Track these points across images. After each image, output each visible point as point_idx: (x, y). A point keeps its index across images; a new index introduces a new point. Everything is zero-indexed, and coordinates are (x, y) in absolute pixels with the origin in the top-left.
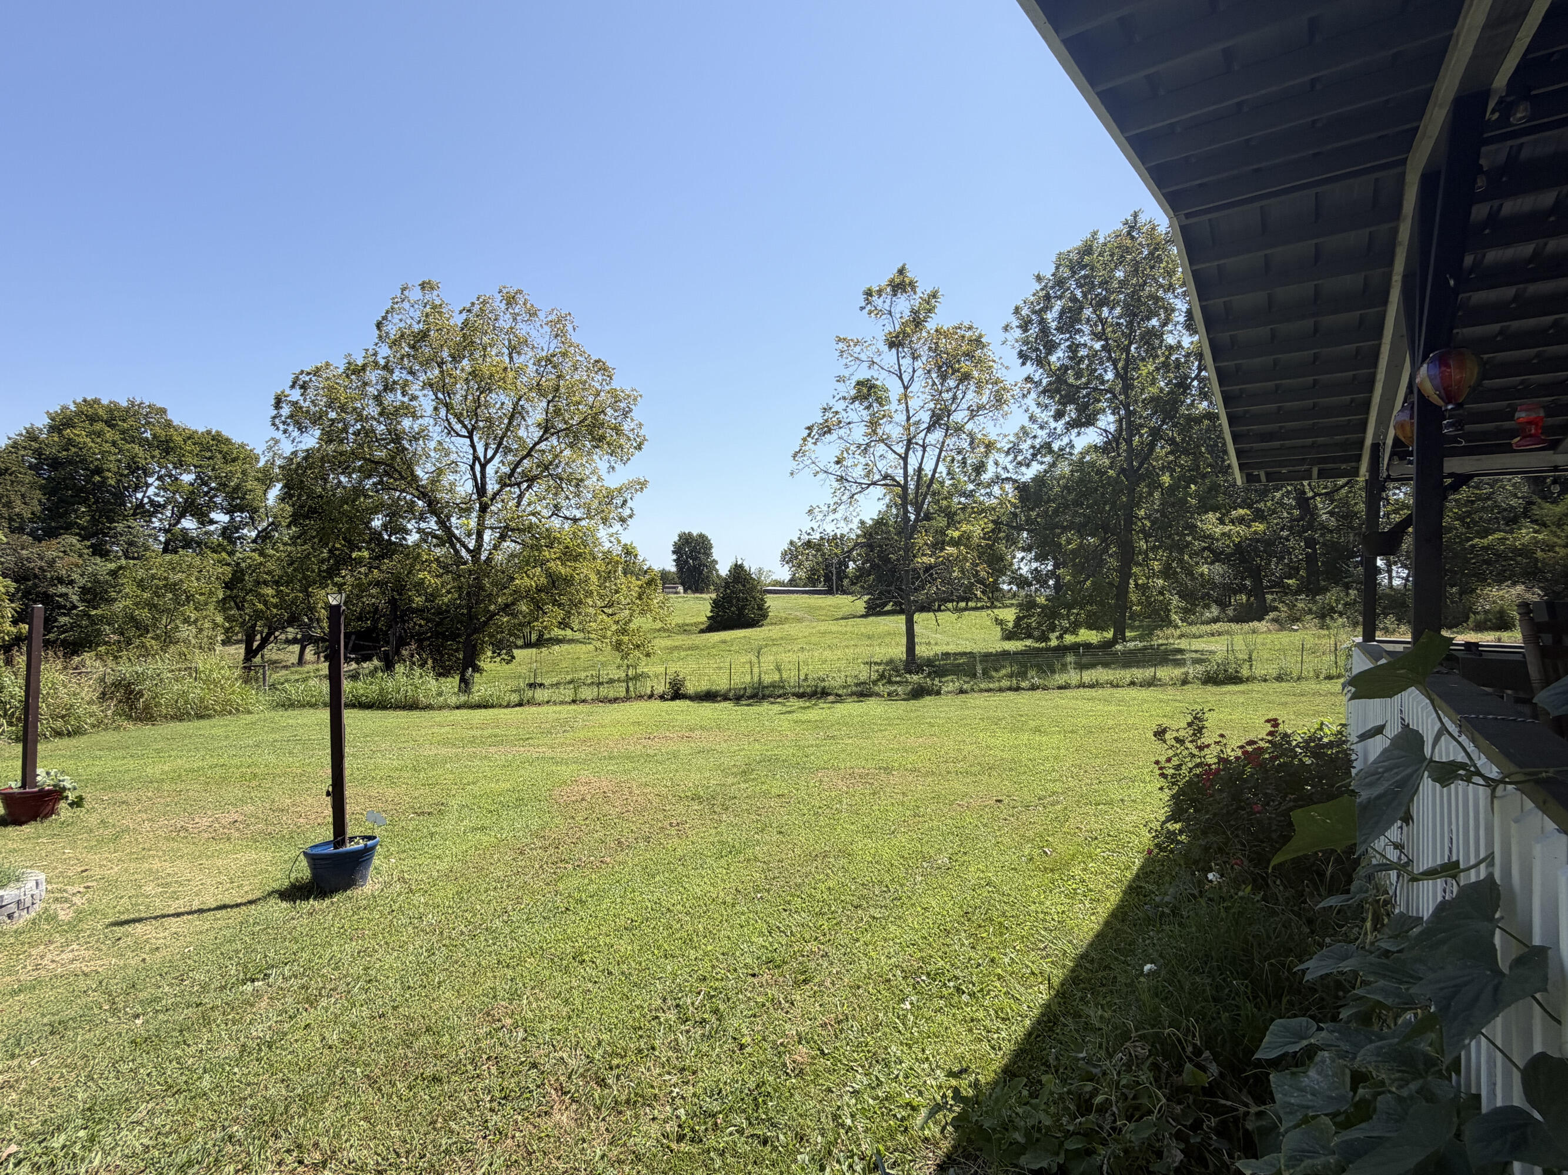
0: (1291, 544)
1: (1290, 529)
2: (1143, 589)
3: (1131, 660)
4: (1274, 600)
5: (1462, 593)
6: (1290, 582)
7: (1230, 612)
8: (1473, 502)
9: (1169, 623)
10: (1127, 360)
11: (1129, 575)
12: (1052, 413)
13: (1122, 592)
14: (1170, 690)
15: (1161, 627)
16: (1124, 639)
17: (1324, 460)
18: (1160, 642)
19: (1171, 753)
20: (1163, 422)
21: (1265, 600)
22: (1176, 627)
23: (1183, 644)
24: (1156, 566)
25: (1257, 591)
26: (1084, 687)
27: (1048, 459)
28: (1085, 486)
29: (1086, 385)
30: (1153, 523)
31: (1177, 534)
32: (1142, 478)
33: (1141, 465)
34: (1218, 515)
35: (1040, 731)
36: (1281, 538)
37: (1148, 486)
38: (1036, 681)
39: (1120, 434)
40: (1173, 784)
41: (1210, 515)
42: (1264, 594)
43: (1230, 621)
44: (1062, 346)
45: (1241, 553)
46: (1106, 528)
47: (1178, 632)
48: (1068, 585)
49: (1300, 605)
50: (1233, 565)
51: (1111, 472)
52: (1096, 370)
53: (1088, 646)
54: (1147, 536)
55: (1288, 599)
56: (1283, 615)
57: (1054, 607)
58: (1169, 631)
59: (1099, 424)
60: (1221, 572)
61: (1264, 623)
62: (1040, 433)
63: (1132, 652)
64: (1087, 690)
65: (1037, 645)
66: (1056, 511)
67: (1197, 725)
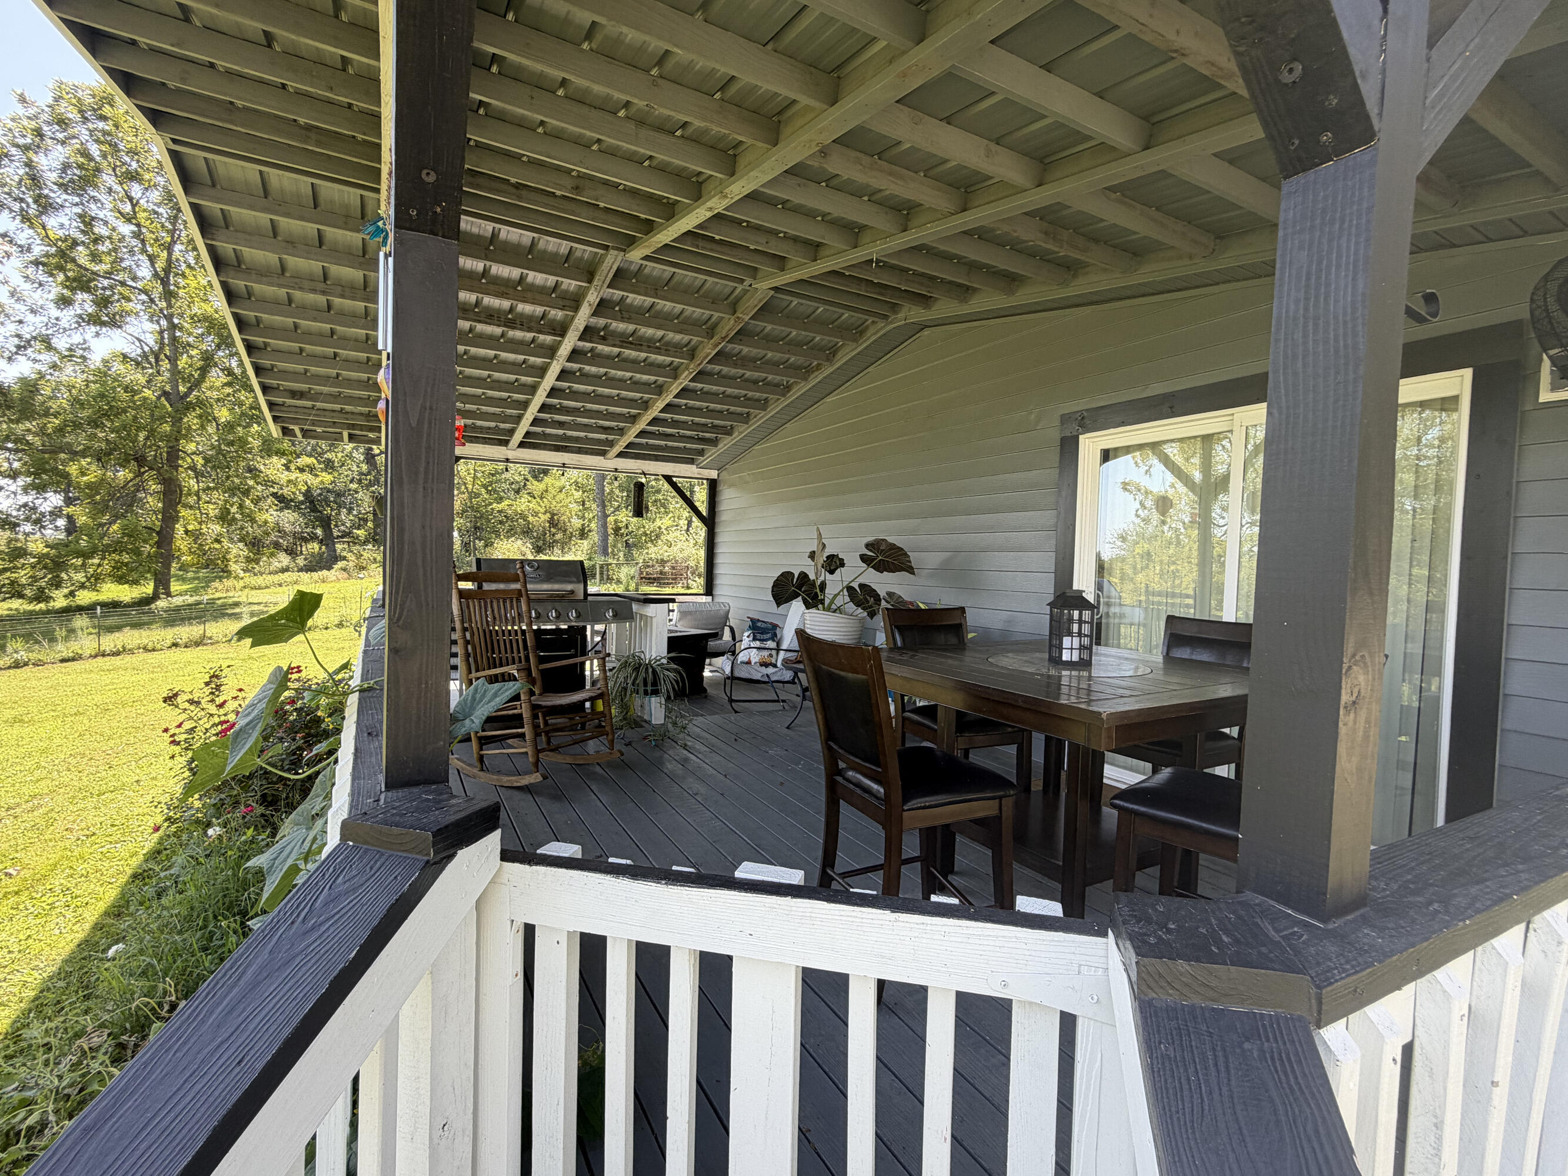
0: (359, 496)
1: (360, 481)
2: (195, 535)
3: (176, 617)
4: (344, 549)
5: (486, 546)
6: (358, 532)
7: (301, 561)
8: (493, 475)
9: (226, 573)
10: (169, 261)
11: (175, 519)
12: (52, 296)
13: (165, 537)
14: (223, 648)
15: (221, 578)
16: (168, 594)
17: (353, 426)
18: (217, 595)
19: (184, 716)
20: (218, 346)
21: (335, 551)
22: (237, 577)
23: (242, 597)
24: (212, 511)
25: (328, 540)
26: (103, 655)
27: (47, 357)
28: (108, 404)
29: (108, 275)
30: (207, 460)
31: (237, 476)
32: (189, 407)
33: (190, 390)
34: (283, 461)
35: (21, 721)
36: (349, 490)
37: (200, 417)
38: (23, 655)
39: (161, 349)
40: (187, 749)
41: (275, 459)
42: (334, 544)
43: (300, 570)
44: (67, 211)
45: (312, 502)
46: (141, 460)
47: (241, 583)
48: (85, 529)
49: (366, 555)
50: (304, 514)
51: (147, 393)
52: (122, 260)
53: (115, 605)
54: (198, 475)
55: (356, 548)
56: (351, 564)
57: (59, 556)
58: (228, 583)
59: (129, 328)
60: (292, 520)
61: (333, 571)
62: (30, 318)
63: (178, 609)
64: (107, 659)
65: (31, 607)
66: (60, 430)
67: (215, 682)
